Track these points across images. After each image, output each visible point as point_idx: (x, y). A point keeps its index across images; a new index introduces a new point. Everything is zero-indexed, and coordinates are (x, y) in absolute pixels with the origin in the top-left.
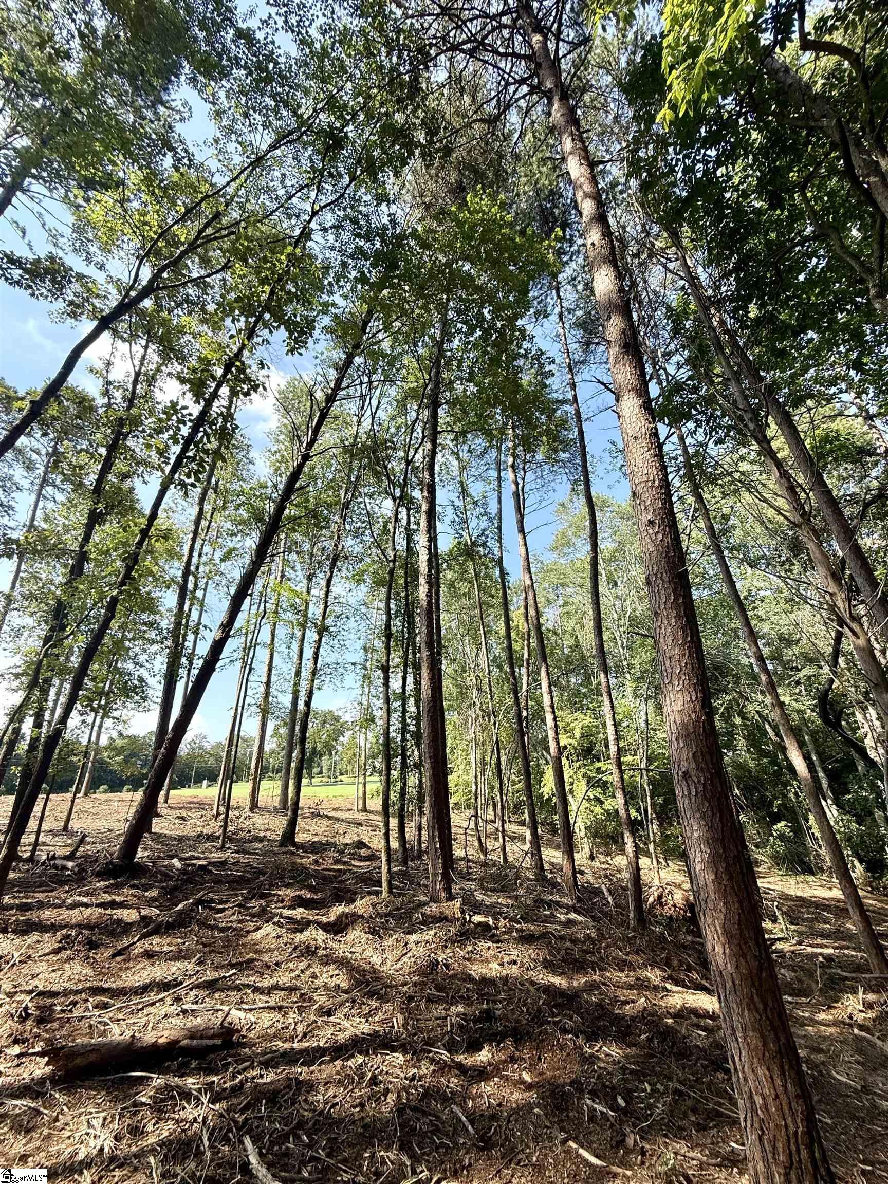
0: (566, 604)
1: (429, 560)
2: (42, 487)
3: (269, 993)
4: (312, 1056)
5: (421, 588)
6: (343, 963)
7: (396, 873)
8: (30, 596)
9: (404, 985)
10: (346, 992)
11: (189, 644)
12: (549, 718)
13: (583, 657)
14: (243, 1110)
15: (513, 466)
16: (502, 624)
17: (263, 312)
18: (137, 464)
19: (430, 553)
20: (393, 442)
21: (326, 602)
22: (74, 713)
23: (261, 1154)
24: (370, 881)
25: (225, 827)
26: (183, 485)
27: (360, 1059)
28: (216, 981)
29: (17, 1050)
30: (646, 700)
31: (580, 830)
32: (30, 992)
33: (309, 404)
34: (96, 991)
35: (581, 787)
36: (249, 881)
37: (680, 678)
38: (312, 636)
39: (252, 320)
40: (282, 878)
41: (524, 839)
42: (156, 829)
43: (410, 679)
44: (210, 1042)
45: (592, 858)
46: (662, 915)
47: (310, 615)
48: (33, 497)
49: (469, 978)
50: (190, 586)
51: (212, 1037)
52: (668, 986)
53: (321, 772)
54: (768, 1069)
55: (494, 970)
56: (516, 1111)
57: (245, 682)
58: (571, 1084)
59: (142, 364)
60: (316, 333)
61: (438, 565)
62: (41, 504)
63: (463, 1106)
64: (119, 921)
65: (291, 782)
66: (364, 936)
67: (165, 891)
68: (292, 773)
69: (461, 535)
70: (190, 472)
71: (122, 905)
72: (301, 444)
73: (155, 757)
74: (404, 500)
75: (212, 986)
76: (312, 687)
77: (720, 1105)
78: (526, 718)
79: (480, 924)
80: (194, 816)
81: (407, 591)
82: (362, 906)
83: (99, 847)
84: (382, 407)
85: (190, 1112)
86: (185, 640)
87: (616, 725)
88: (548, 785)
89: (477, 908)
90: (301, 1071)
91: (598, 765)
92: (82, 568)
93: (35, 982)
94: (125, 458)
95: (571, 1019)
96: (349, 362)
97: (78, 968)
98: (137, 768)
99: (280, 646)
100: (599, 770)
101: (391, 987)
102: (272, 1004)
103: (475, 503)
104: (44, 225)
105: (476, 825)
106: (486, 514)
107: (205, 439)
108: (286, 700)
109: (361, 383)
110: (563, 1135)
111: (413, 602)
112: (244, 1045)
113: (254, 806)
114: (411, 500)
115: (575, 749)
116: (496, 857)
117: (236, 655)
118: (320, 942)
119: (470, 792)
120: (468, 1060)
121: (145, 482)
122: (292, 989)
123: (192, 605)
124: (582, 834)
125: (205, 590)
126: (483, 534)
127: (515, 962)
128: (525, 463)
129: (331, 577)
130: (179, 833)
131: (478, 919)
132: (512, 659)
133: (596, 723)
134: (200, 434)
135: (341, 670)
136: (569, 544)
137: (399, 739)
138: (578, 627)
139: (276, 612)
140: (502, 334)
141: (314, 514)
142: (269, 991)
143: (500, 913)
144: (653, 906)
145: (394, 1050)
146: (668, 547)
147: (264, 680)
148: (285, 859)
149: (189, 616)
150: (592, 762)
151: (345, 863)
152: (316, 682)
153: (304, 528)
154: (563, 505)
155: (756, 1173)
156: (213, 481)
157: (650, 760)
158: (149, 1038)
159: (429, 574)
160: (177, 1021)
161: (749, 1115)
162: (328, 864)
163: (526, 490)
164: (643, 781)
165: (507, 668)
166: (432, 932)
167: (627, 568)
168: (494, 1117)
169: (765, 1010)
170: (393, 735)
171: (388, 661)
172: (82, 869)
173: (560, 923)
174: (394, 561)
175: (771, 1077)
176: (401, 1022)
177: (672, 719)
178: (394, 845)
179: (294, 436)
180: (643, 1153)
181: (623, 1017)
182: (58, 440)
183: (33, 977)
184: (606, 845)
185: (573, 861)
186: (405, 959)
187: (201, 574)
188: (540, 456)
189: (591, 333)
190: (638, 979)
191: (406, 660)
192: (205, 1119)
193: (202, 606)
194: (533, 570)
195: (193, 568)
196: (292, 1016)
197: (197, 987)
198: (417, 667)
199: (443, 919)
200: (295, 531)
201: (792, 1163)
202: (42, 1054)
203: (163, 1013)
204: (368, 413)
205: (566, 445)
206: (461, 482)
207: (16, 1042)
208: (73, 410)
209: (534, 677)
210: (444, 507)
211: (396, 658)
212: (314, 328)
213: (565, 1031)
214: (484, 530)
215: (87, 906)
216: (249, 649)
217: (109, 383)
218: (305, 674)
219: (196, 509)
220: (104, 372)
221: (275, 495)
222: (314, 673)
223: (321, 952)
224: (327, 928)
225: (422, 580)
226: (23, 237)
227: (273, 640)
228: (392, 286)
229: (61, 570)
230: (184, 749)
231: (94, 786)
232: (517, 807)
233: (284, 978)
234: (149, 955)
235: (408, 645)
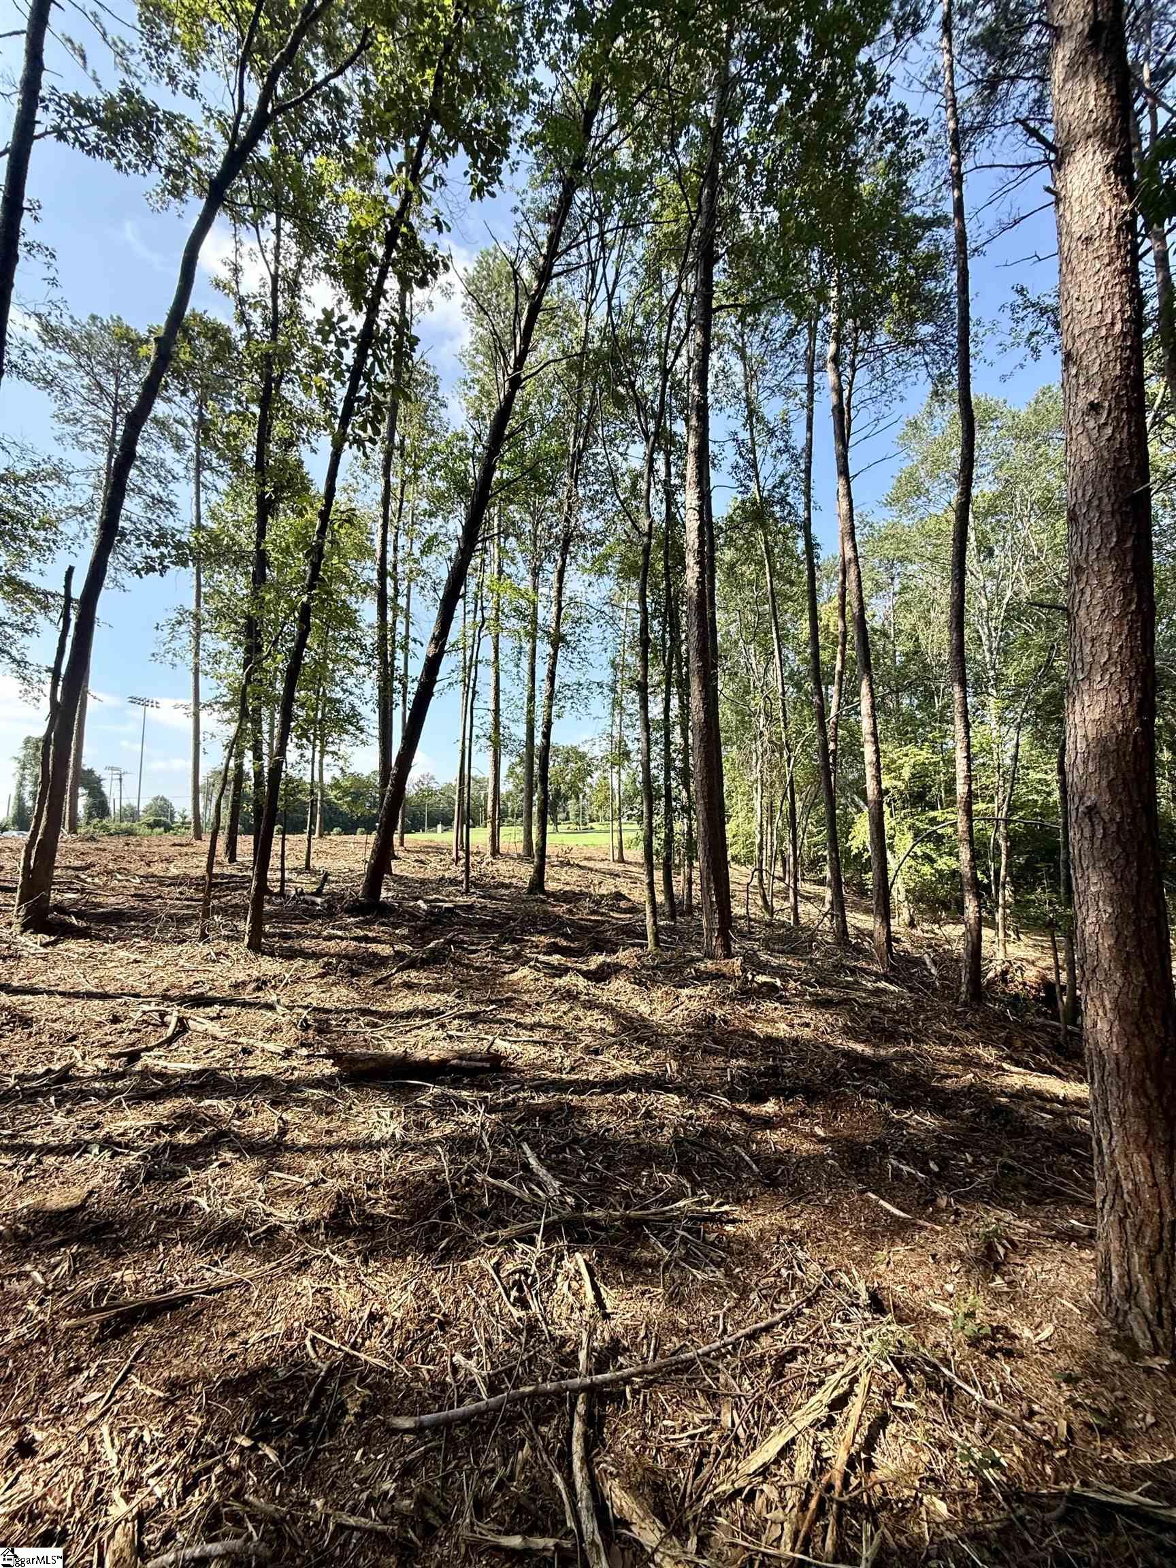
0: (904, 589)
1: (700, 529)
2: (198, 473)
3: (531, 1029)
4: (583, 1087)
5: (688, 571)
6: (607, 1009)
7: (664, 928)
8: (219, 614)
9: (676, 1035)
10: (613, 1035)
11: (399, 663)
12: (868, 751)
13: (926, 668)
14: (518, 1123)
15: (836, 359)
16: (805, 624)
17: (428, 124)
18: (299, 422)
19: (701, 518)
20: (641, 342)
21: (559, 603)
22: (290, 746)
23: (538, 1158)
24: (634, 934)
25: (467, 872)
26: (359, 442)
27: (633, 1095)
28: (477, 1014)
29: (304, 1052)
30: (1019, 727)
31: (898, 892)
32: (306, 1007)
33: (512, 297)
34: (365, 1012)
35: (904, 842)
36: (499, 926)
37: (1104, 671)
38: (544, 648)
39: (414, 141)
40: (534, 924)
41: (822, 900)
42: (395, 871)
43: (675, 702)
44: (479, 1064)
45: (912, 924)
46: (1003, 992)
47: (540, 621)
48: (193, 486)
49: (752, 1035)
50: (390, 592)
51: (481, 1060)
52: (1005, 1066)
53: (567, 819)
54: (1149, 1157)
55: (782, 1030)
56: (807, 1159)
57: (469, 710)
58: (873, 1144)
59: (277, 261)
60: (513, 149)
61: (712, 539)
62: (202, 495)
63: (746, 1147)
64: (375, 954)
65: (535, 830)
66: (629, 987)
67: (414, 930)
68: (535, 818)
69: (747, 488)
70: (365, 422)
71: (374, 940)
72: (507, 364)
73: (383, 796)
74: (661, 440)
75: (474, 1017)
76: (550, 715)
77: (1063, 1184)
78: (834, 752)
79: (765, 984)
80: (434, 861)
81: (668, 580)
82: (623, 956)
83: (343, 886)
84: (622, 281)
85: (467, 1117)
86: (394, 659)
87: (969, 759)
88: (860, 835)
89: (763, 968)
90: (574, 1100)
91: (932, 814)
92: (264, 576)
93: (309, 1000)
94: (284, 416)
95: (876, 1085)
96: (566, 201)
97: (344, 991)
98: (365, 809)
99: (506, 664)
100: (933, 821)
101: (662, 1035)
102: (536, 1038)
103: (771, 433)
104: (104, 35)
105: (761, 880)
106: (787, 449)
107: (377, 370)
108: (520, 731)
109: (589, 239)
110: (861, 1187)
111: (676, 598)
112: (513, 1070)
113: (495, 851)
114: (671, 438)
115: (901, 793)
116: (786, 918)
117: (455, 675)
118: (581, 988)
119: (753, 843)
120: (753, 1110)
121: (314, 451)
122: (555, 1028)
123: (395, 616)
124: (902, 897)
125: (408, 596)
126: (781, 482)
127: (807, 1025)
128: (855, 353)
129: (563, 565)
130: (420, 876)
131: (761, 979)
132: (818, 674)
133: (935, 759)
134: (370, 360)
135: (585, 692)
136: (918, 491)
137: (662, 777)
138: (921, 624)
139: (497, 619)
140: (828, 88)
141: (533, 472)
142: (532, 1027)
143: (790, 975)
144: (992, 982)
145: (668, 1091)
146: (1120, 450)
147: (492, 707)
148: (535, 907)
149: (393, 629)
150: (923, 811)
151: (602, 914)
152: (554, 708)
153: (521, 496)
154: (914, 425)
155: (1108, 1251)
156: (397, 439)
157: (1012, 809)
158: (420, 1055)
159: (700, 552)
160: (446, 1044)
161: (1110, 1197)
162: (583, 914)
163: (854, 402)
164: (997, 836)
165: (809, 686)
166: (708, 988)
167: (1013, 526)
168: (780, 1161)
169: (1159, 1098)
170: (654, 772)
171: (645, 676)
172: (331, 907)
173: (866, 990)
174: (649, 535)
175: (1152, 1166)
176: (675, 1068)
177: (1081, 732)
178: (660, 898)
179: (497, 348)
180: (957, 1213)
181: (943, 1090)
182: (201, 402)
183: (307, 995)
184: (935, 911)
185: (889, 925)
186: (677, 1011)
187: (400, 575)
188: (881, 338)
189: (1002, 58)
190: (966, 1055)
191: (669, 676)
192: (483, 1125)
193: (407, 617)
194: (858, 538)
195: (389, 568)
196: (558, 1052)
197: (460, 1017)
198: (684, 685)
199: (719, 976)
200: (511, 502)
201: (1161, 1247)
202: (327, 1057)
203: (430, 1035)
204: (603, 294)
205: (931, 307)
206: (748, 400)
207: (303, 1045)
208: (208, 350)
209: (850, 695)
210: (721, 444)
211: (655, 676)
212: (507, 141)
213: (866, 1095)
214: (783, 477)
215: (342, 939)
216: (470, 667)
217: (241, 301)
218: (540, 699)
219: (382, 482)
220: (233, 284)
221: (479, 450)
222: (551, 697)
223: (583, 997)
224: (587, 975)
225: (690, 560)
226: (85, 68)
227: (497, 657)
228: (631, 24)
229: (242, 580)
230: (411, 789)
231: (327, 828)
232: (815, 863)
233: (547, 1018)
234: (409, 986)
235: (671, 657)
